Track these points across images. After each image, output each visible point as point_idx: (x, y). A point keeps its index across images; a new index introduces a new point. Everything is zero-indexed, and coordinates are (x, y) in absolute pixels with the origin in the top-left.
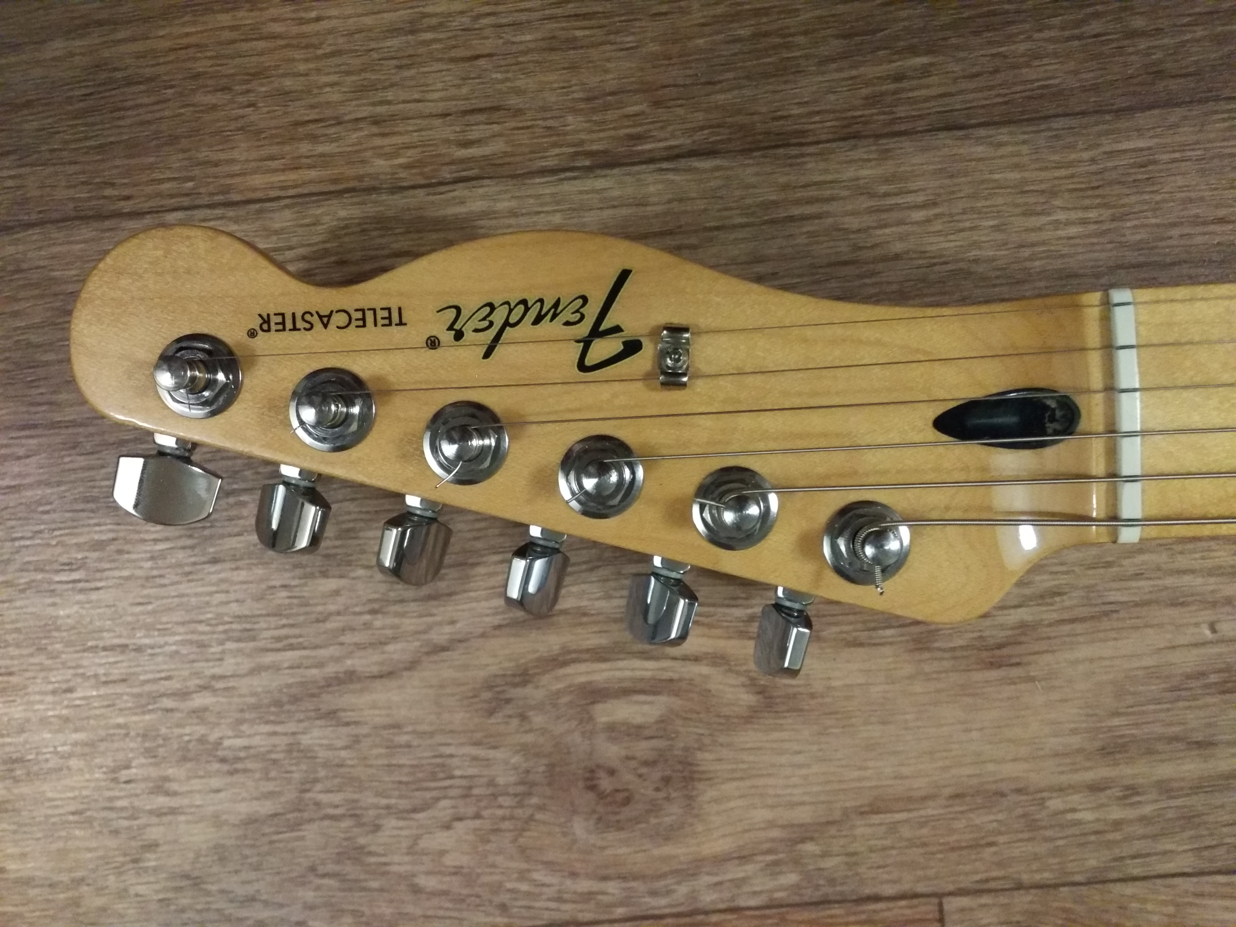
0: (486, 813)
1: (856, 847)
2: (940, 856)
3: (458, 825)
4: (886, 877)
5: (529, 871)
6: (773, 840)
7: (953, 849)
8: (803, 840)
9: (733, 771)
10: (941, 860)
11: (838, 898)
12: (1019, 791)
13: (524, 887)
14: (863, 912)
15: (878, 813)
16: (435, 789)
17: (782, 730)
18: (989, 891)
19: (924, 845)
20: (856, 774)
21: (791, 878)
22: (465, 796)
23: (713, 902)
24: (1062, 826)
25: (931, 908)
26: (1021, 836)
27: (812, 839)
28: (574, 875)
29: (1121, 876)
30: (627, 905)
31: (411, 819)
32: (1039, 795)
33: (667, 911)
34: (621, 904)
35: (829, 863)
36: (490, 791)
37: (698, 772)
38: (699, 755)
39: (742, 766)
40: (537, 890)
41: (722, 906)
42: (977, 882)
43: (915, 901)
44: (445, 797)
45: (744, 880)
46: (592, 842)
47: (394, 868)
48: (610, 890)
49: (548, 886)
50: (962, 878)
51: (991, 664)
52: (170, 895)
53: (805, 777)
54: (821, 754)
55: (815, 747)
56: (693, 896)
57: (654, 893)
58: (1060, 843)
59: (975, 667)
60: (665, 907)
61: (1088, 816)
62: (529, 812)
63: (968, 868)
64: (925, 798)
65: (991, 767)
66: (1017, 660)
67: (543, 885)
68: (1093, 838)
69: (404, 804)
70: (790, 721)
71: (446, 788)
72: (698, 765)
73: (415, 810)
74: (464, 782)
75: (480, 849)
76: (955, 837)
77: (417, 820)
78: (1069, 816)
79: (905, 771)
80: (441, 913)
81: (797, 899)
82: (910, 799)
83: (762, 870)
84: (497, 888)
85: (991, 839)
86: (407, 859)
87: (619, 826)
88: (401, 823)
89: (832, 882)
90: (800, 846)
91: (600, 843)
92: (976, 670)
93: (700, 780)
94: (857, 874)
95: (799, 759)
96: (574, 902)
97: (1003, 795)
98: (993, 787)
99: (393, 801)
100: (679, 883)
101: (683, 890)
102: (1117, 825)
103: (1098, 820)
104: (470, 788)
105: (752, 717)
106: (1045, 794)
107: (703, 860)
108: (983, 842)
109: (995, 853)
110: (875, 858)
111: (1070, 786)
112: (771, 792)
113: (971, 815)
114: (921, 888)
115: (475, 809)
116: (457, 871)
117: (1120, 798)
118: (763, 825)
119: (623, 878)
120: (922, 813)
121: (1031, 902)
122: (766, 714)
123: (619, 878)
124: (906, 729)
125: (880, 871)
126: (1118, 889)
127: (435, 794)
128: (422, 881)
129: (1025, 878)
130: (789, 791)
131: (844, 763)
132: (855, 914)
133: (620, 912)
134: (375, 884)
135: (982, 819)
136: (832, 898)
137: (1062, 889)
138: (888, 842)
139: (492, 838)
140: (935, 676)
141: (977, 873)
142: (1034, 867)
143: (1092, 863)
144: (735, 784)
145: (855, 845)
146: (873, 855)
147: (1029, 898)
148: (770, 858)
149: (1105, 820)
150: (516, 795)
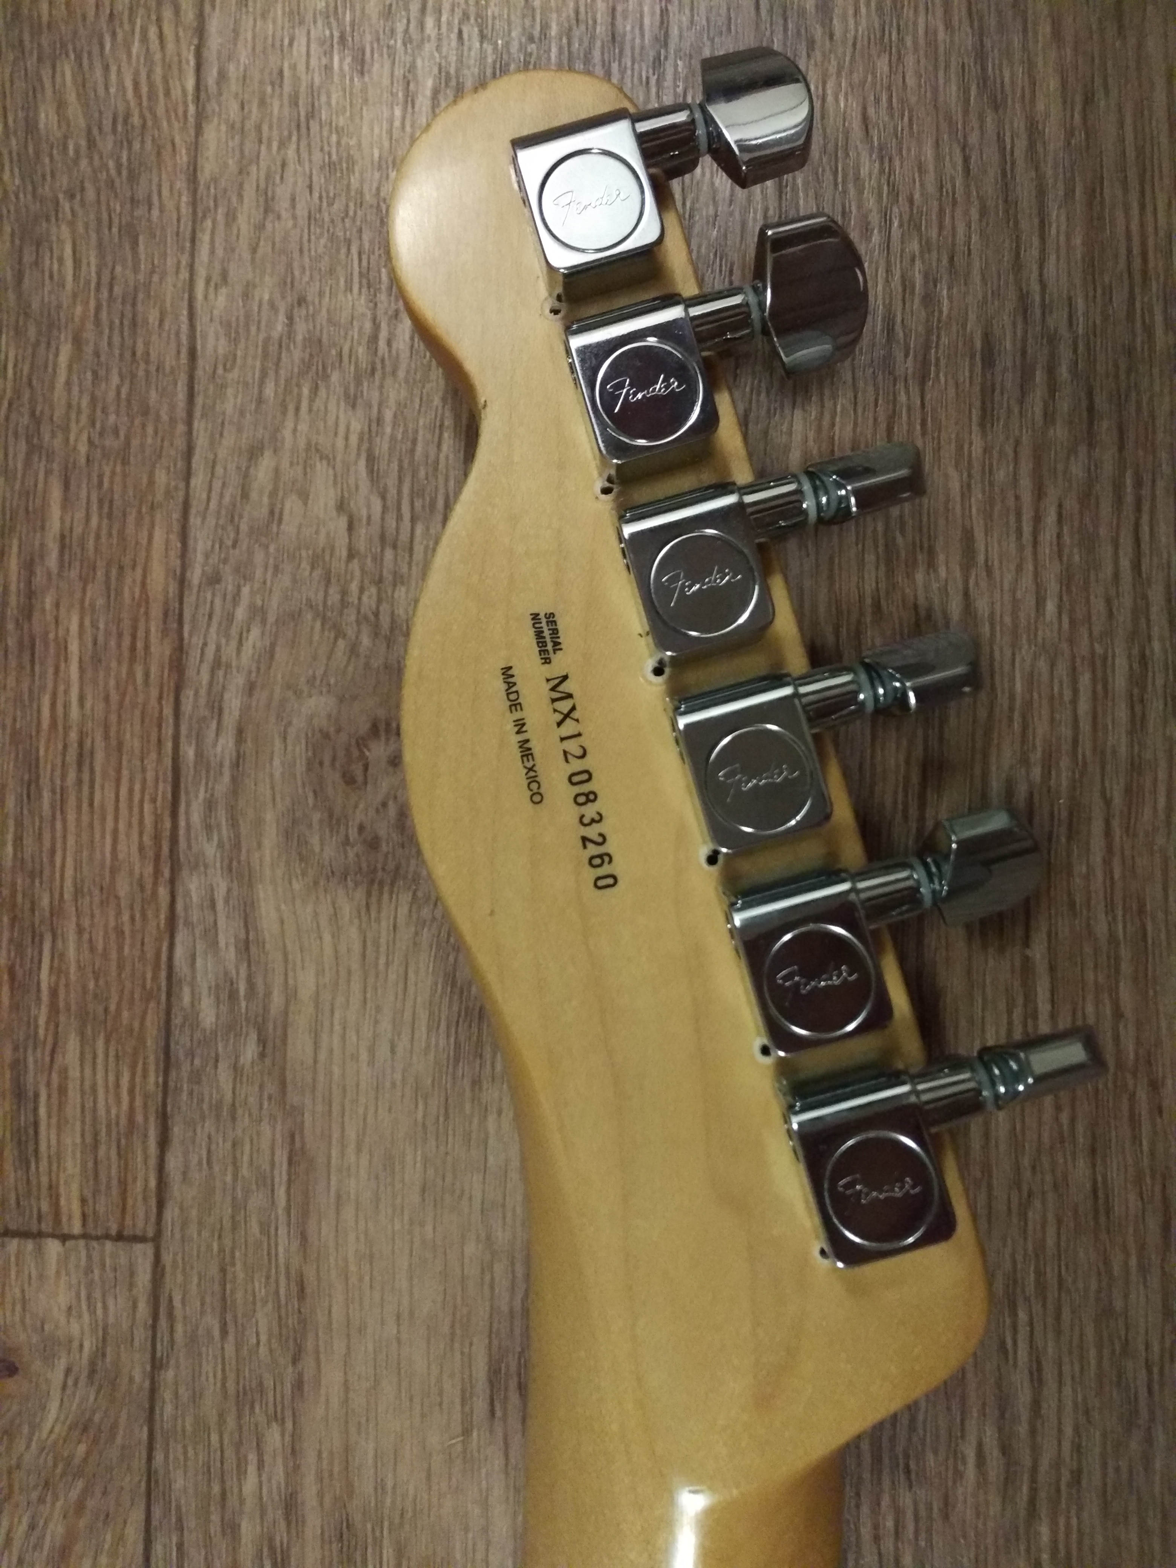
0: (355, 565)
1: (244, 1121)
2: (215, 1246)
3: (343, 522)
4: (194, 1159)
5: (264, 621)
6: (268, 994)
7: (223, 1270)
8: (262, 1041)
9: (377, 945)
10: (209, 1247)
11: (171, 1084)
12: (299, 1385)
13: (241, 613)
14: (146, 1119)
15: (290, 1162)
16: (399, 492)
17: (429, 1030)
18: (155, 1317)
19: (234, 1228)
20: (352, 1134)
21: (208, 1015)
22: (383, 538)
23: (187, 894)
24: (239, 1445)
25: (140, 1224)
26: (231, 1377)
27: (262, 1055)
28: (251, 688)
29: (155, 1523)
30: (196, 764)
31: (358, 455)
32: (288, 1413)
33: (182, 823)
34: (199, 754)
35: (224, 1075)
36: (388, 576)
37: (381, 893)
38: (405, 898)
39: (382, 960)
40: (234, 631)
41: (179, 906)
42: (171, 1300)
43: (153, 1202)
44: (385, 509)
45: (214, 944)
46: (295, 721)
47: (289, 424)
48: (221, 741)
49: (239, 651)
50: (180, 1278)
51: (497, 1371)
52: (287, 88)
53: (355, 1057)
54: (388, 1085)
55: (398, 1077)
56: (199, 864)
57: (210, 805)
58: (215, 1438)
59: (495, 1342)
60: (188, 820)
61: (250, 1484)
62: (350, 632)
63: (193, 1288)
64: (304, 1238)
65: (339, 1346)
66: (499, 1413)
67: (240, 643)
68: (216, 1489)
69: (382, 446)
70: (442, 1042)
71: (399, 509)
72: (391, 893)
73: (371, 459)
74: (404, 537)
75: (304, 553)
76: (241, 1275)
77: (356, 463)
78: (252, 1457)
79: (348, 1212)
80: (217, 485)
81: (177, 1020)
82: (305, 1214)
83: (226, 973)
84: (243, 572)
85: (231, 1329)
86: (302, 443)
87: (313, 764)
88: (354, 439)
89: (196, 1077)
90: (253, 1036)
91: (292, 731)
92: (490, 1346)
93: (369, 894)
94: (203, 1118)
95: (383, 1051)
96: (211, 684)
97: (295, 1361)
98: (310, 1345)
99: (388, 430)
100: (220, 845)
101: (210, 850)
102: (231, 1529)
103: (242, 1501)
104: (395, 547)
105: (454, 984)
106: (289, 1425)
107: (250, 885)
108: (229, 1317)
109: (209, 1332)
110: (223, 1148)
111: (296, 1467)
112: (340, 1000)
113: (270, 1305)
114: (171, 1214)
115: (362, 549)
116: (275, 515)
117: (271, 1540)
118: (291, 982)
119: (238, 762)
120: (282, 1231)
121: (131, 1380)
122: (455, 1008)
123: (238, 757)
124: (411, 1222)
125: (204, 1153)
126: (137, 1516)
127: (393, 492)
128: (266, 462)
129: (169, 1375)
130: (337, 1028)
131: (370, 1119)
132: (145, 1106)
133: (189, 752)
134: (269, 391)
135: (264, 1319)
136: (173, 1074)
137: (145, 1429)
138: (245, 1171)
139: (318, 573)
140: (487, 1278)
141: (183, 1302)
142: (182, 1390)
143: (179, 1483)
144: (357, 947)
145: (247, 1120)
146: (229, 1145)
147: (138, 1376)
148: (242, 987)
149: (241, 1512)
150: (376, 614)
